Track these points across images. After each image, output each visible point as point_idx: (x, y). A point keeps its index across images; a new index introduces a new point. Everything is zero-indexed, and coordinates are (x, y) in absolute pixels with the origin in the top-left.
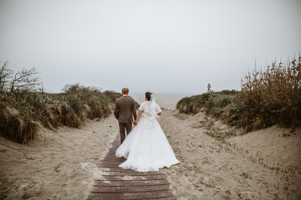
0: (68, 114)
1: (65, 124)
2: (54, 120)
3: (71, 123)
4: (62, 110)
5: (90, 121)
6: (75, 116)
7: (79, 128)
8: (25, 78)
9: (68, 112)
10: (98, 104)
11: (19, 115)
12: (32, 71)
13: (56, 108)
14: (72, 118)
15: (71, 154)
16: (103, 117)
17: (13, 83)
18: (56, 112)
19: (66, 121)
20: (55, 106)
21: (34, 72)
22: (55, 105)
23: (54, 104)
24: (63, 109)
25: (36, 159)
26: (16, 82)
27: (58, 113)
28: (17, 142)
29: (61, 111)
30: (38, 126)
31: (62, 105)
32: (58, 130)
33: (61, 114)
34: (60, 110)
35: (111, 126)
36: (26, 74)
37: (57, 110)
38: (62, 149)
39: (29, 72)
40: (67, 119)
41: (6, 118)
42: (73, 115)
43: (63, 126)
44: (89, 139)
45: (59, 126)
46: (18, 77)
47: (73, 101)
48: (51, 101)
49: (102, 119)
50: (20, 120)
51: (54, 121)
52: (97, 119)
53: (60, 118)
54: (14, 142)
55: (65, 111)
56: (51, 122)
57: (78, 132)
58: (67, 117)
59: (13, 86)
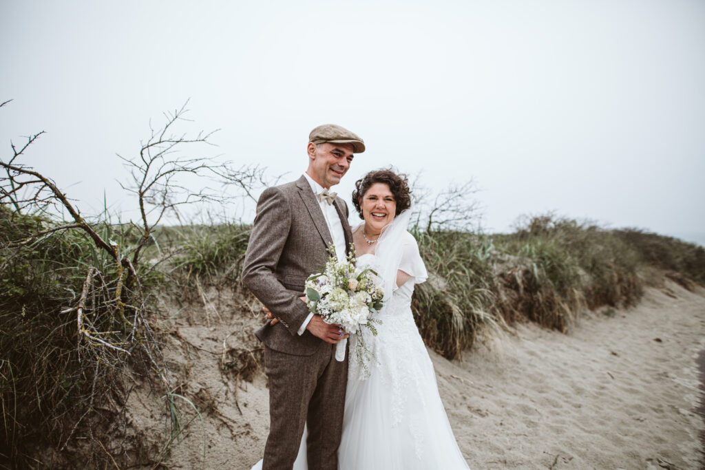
0: (541, 292)
1: (532, 319)
2: (508, 305)
3: (547, 316)
4: (526, 281)
5: (589, 312)
6: (557, 297)
7: (564, 331)
8: (454, 203)
9: (540, 286)
10: (610, 267)
11: (448, 291)
12: (468, 186)
13: (510, 275)
14: (550, 304)
15: (578, 423)
16: (620, 305)
17: (430, 217)
18: (511, 284)
19: (534, 310)
20: (509, 269)
21: (473, 189)
22: (507, 266)
23: (505, 264)
24: (526, 278)
25: (491, 417)
26: (436, 213)
27: (517, 288)
28: (443, 356)
29: (523, 282)
30: (487, 323)
31: (523, 267)
32: (518, 332)
33: (522, 291)
34: (519, 281)
35: (659, 340)
36: (456, 194)
37: (514, 279)
38: (544, 395)
39: (462, 188)
40: (537, 305)
41: (424, 295)
42: (552, 295)
43: (527, 322)
44: (612, 377)
45: (518, 321)
46: (441, 200)
47: (549, 259)
48: (499, 257)
49: (620, 312)
50: (451, 303)
51: (508, 308)
52: (605, 308)
53: (520, 300)
54: (438, 353)
55: (532, 285)
56: (503, 309)
57: (570, 347)
58: (538, 300)
59: (430, 223)
